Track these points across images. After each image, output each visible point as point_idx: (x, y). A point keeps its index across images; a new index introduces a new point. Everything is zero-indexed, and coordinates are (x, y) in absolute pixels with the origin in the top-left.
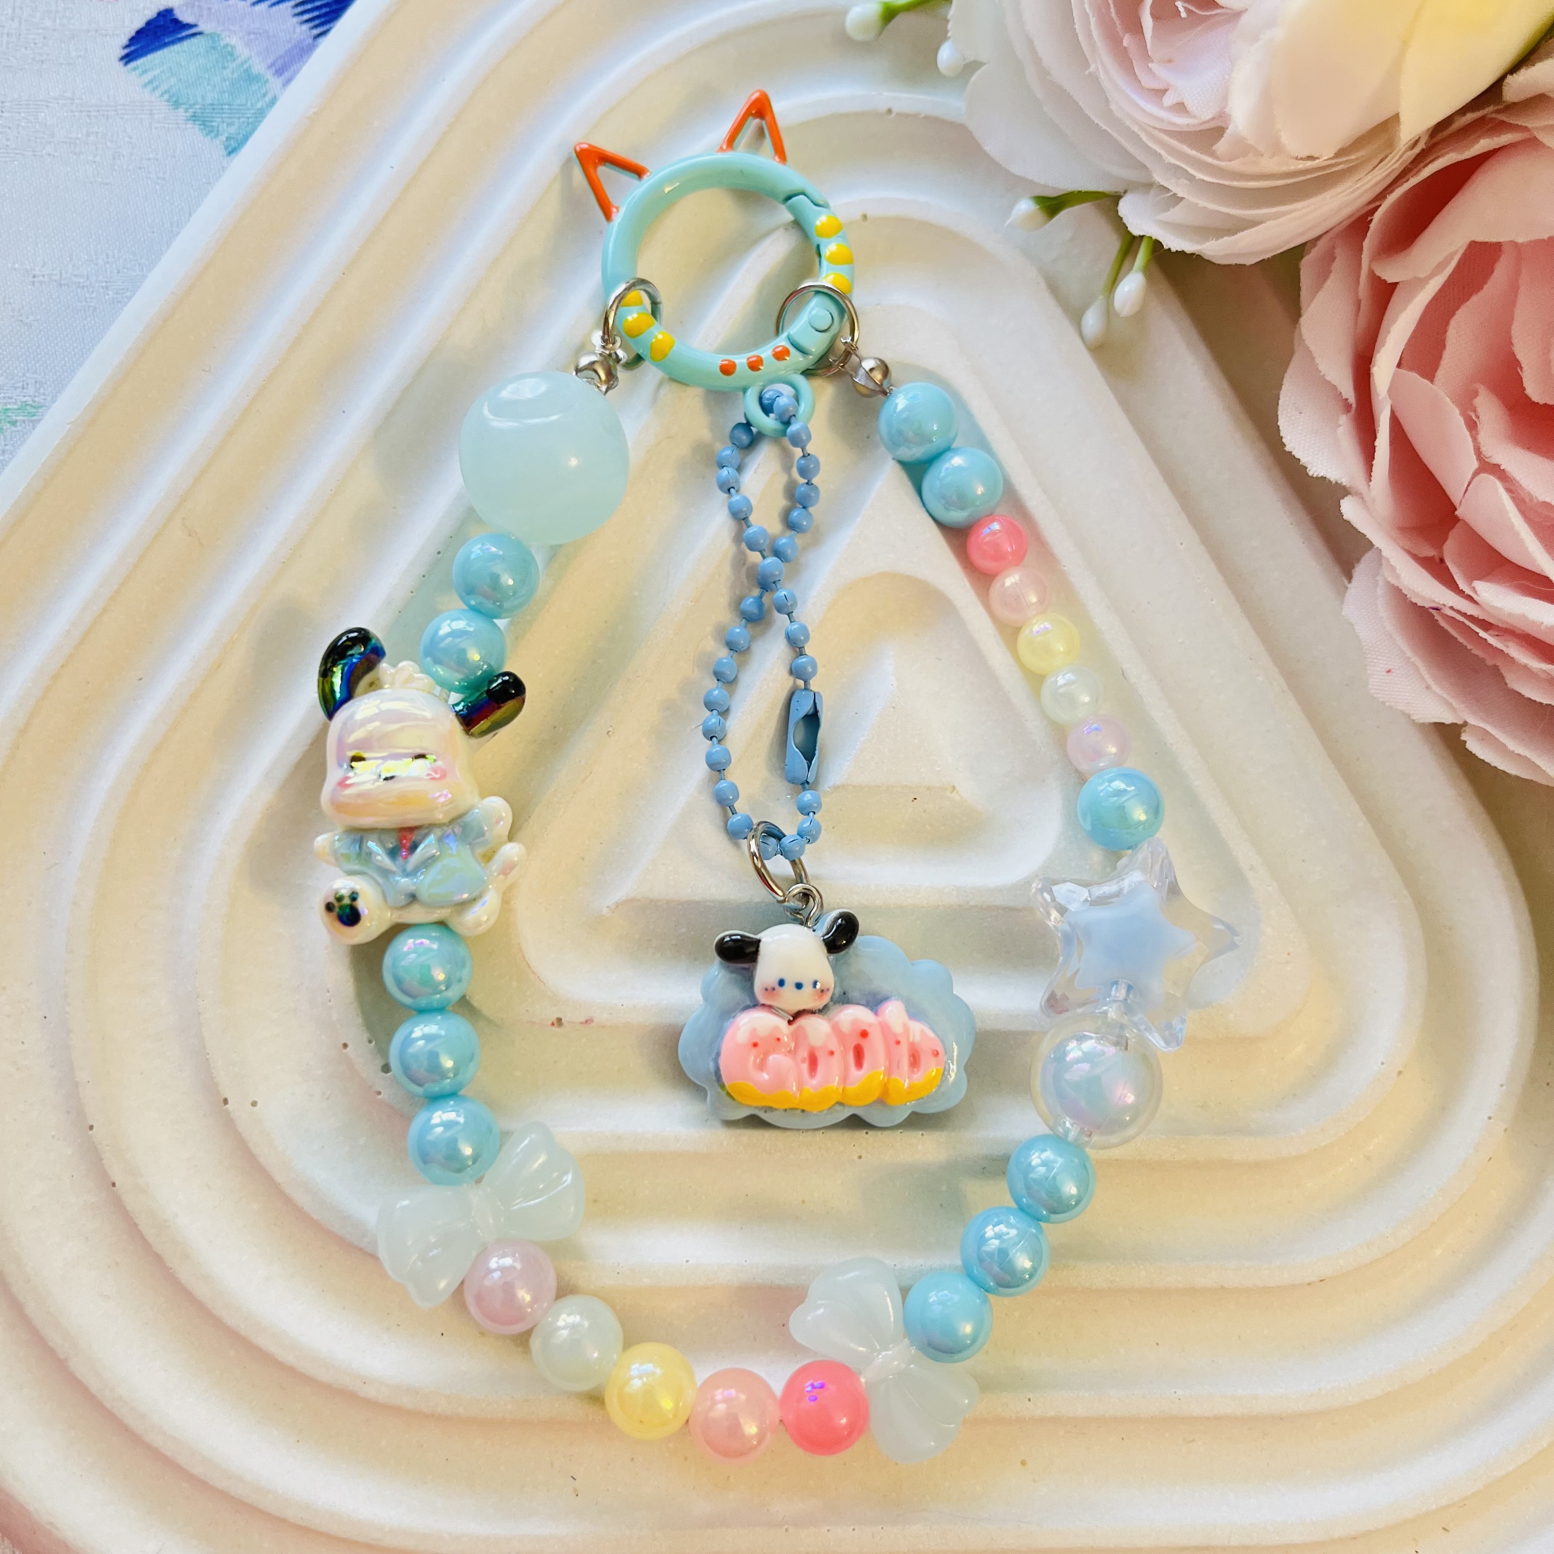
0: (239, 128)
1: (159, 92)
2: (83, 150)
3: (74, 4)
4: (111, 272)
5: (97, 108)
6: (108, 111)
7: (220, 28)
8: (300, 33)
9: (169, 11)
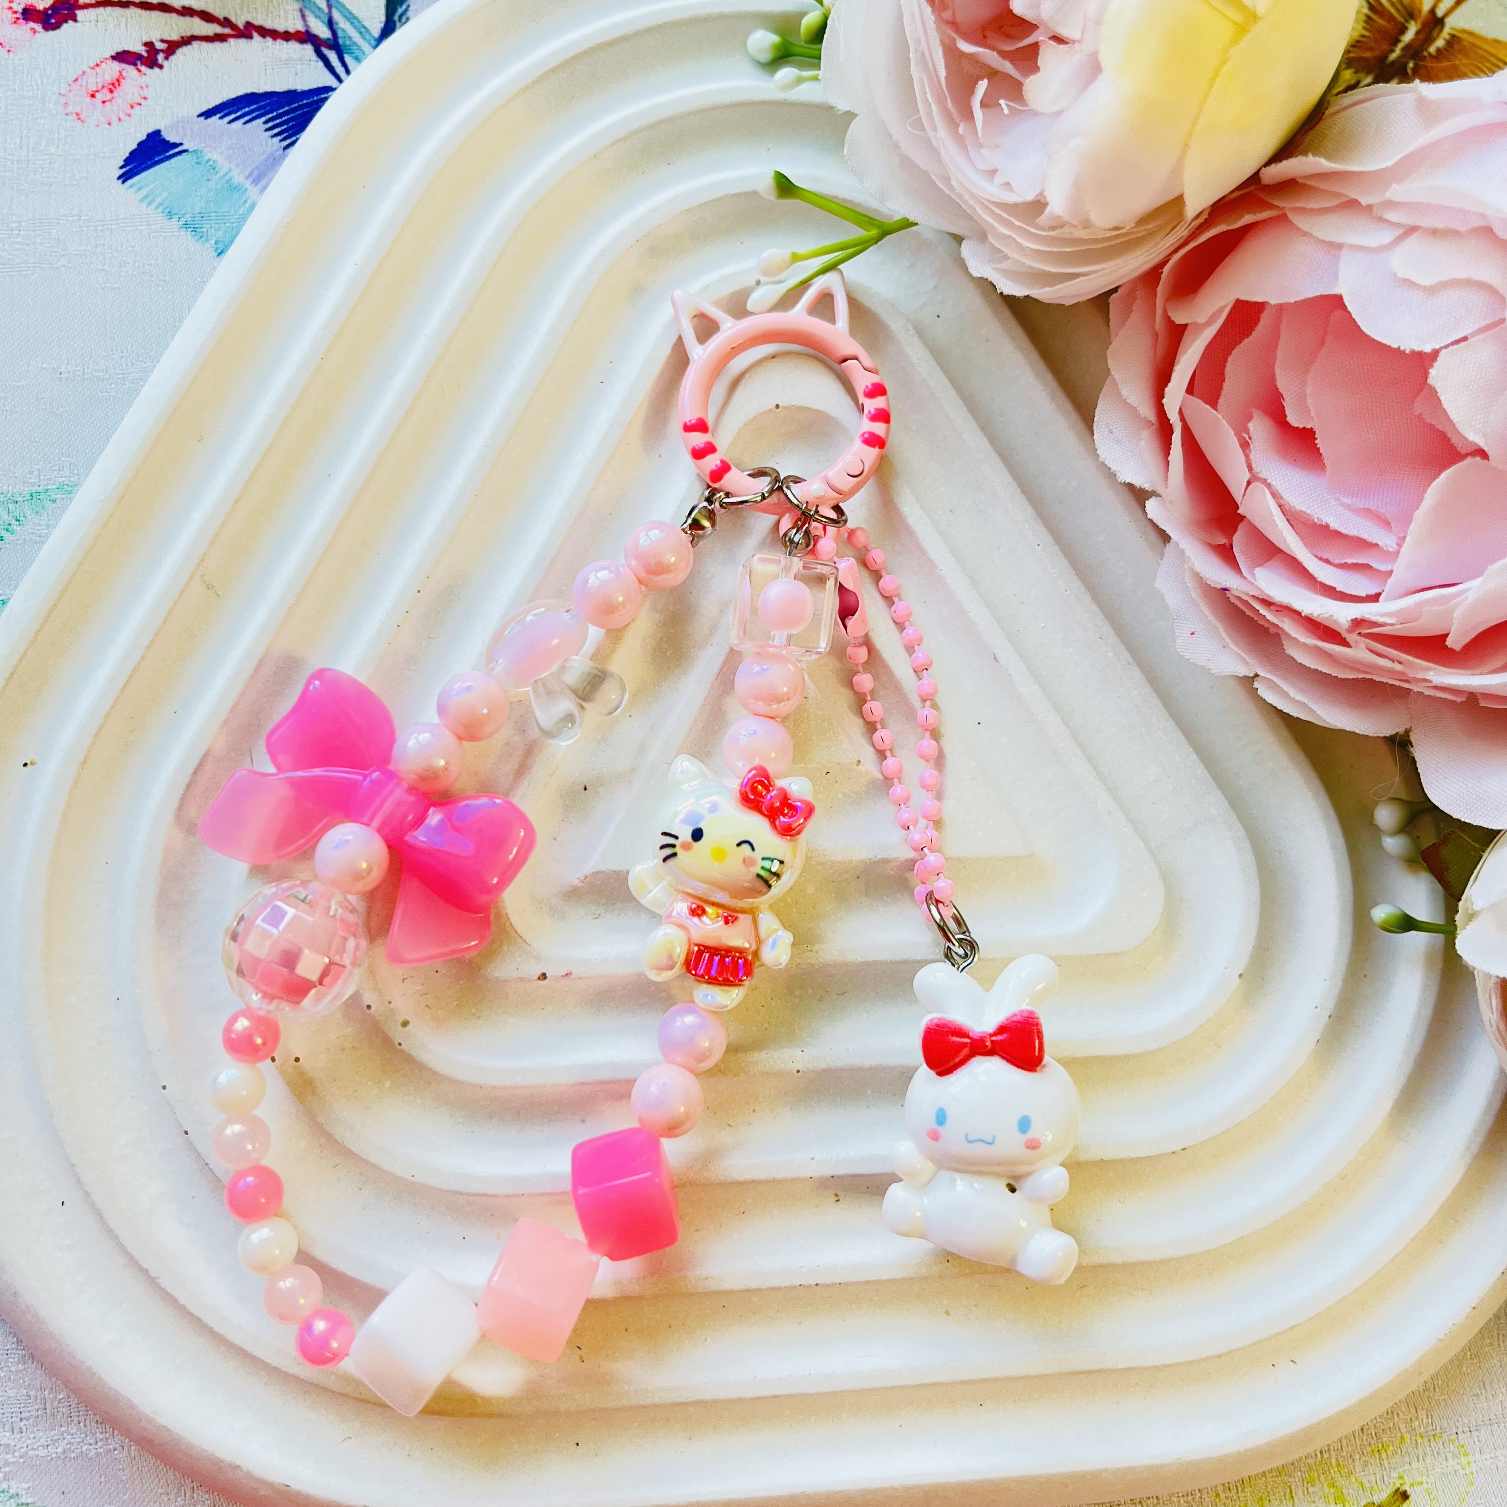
0: (225, 232)
1: (153, 207)
2: (93, 260)
3: (74, 130)
4: (127, 365)
5: (101, 223)
6: (111, 225)
7: (203, 145)
8: (272, 146)
9: (157, 133)
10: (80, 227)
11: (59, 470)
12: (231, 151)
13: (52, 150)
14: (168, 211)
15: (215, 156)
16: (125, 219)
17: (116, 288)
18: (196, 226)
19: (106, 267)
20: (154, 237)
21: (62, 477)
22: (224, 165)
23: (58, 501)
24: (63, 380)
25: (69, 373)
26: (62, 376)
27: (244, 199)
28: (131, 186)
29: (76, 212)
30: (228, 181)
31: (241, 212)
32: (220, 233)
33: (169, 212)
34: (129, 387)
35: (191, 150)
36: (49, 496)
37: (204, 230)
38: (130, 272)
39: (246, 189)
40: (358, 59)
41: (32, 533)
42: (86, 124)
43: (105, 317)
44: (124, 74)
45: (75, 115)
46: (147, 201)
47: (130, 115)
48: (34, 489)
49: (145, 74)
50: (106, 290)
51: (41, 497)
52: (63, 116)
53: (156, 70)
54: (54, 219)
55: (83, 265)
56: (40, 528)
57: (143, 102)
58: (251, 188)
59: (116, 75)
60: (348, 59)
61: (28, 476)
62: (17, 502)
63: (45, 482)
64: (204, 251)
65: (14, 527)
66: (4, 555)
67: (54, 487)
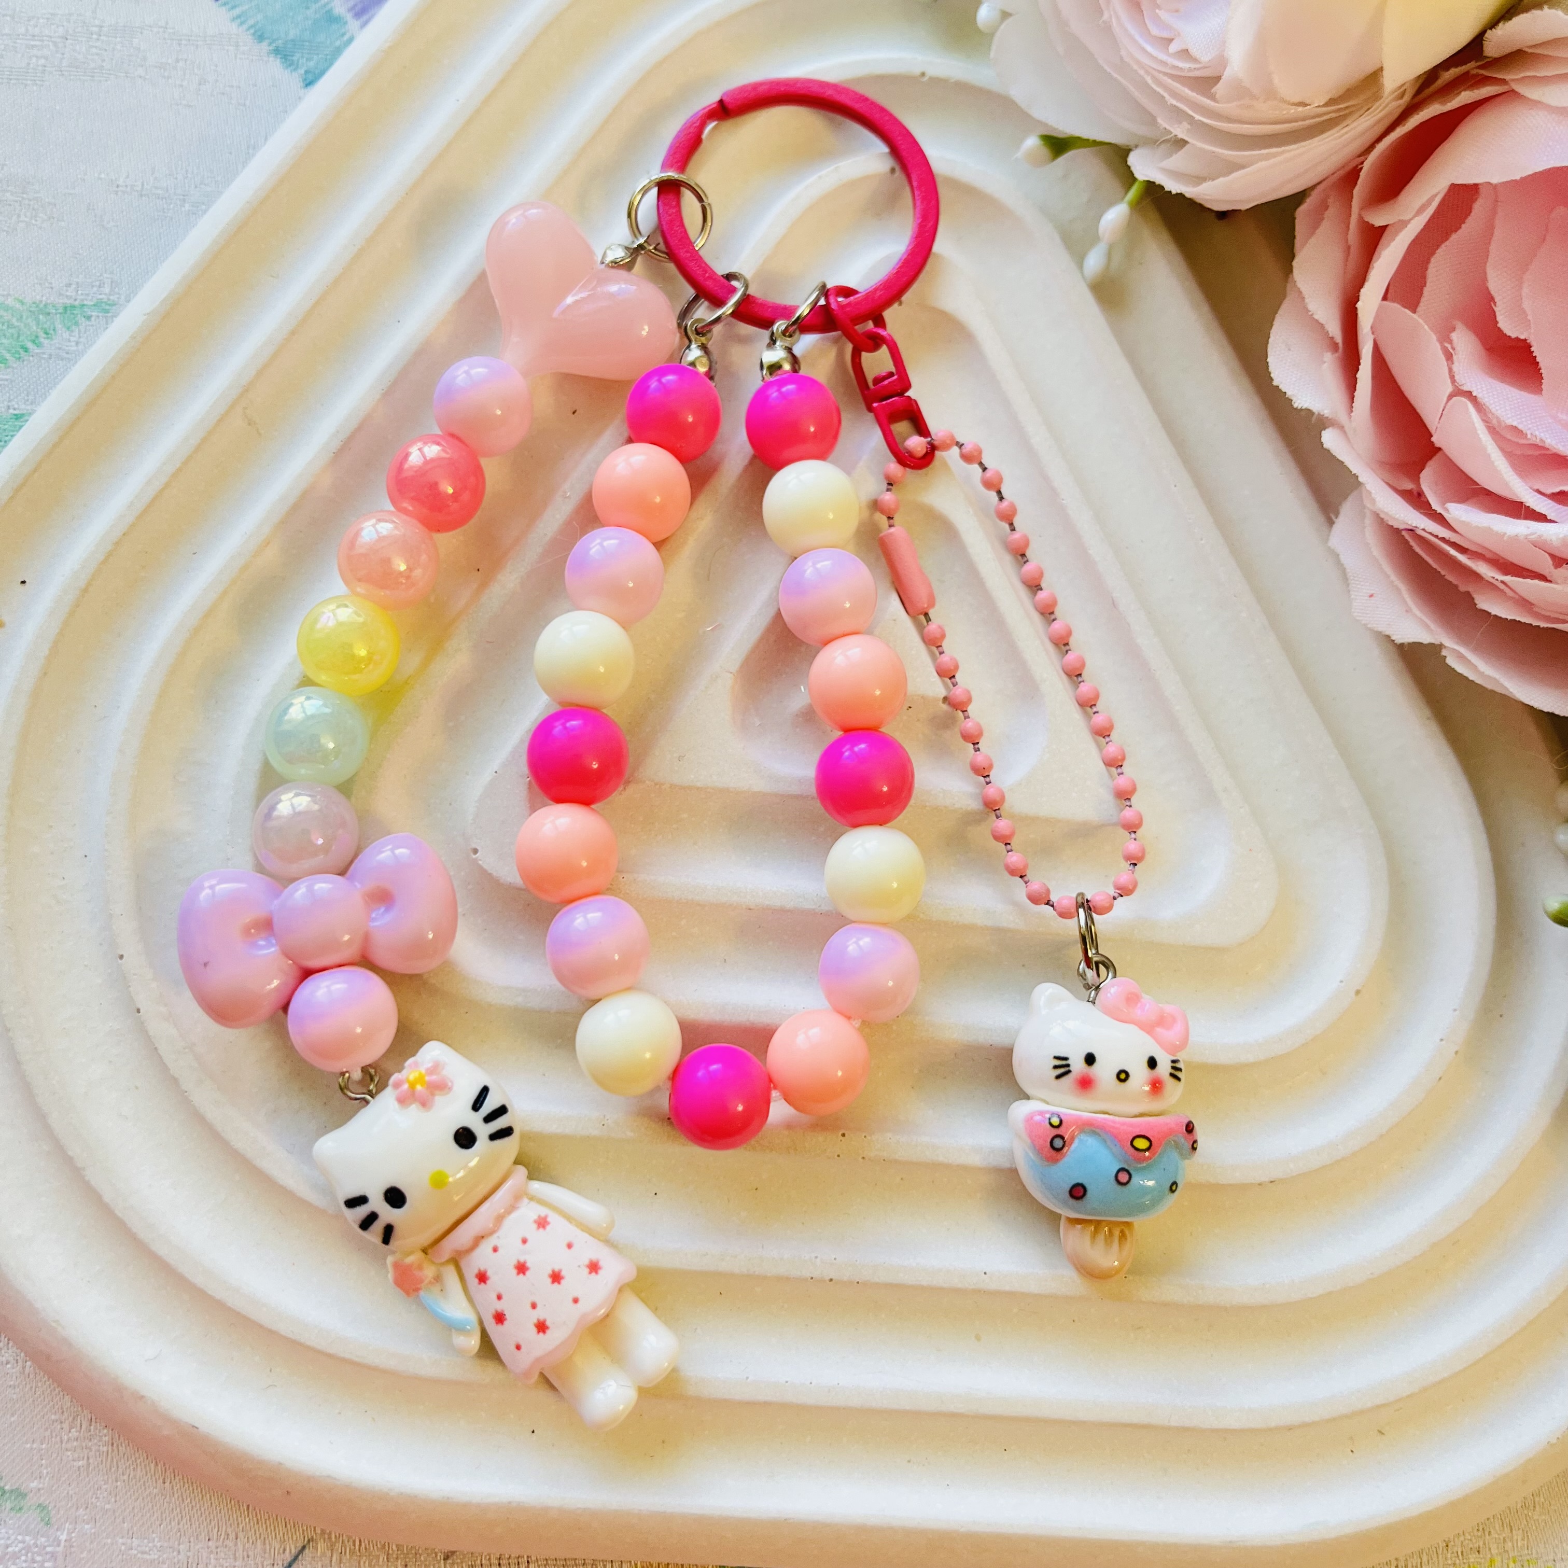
0: (316, 64)
1: (245, 26)
2: (172, 74)
4: (189, 187)
6: (198, 41)
10: (164, 39)
11: (100, 287)
14: (259, 33)
16: (212, 36)
17: (192, 106)
18: (287, 53)
19: (185, 83)
20: (241, 59)
21: (101, 294)
23: (93, 318)
24: (119, 193)
25: (126, 186)
26: (119, 189)
27: (343, 30)
28: (225, 4)
29: (162, 23)
30: (328, 12)
31: (338, 43)
32: (312, 63)
33: (260, 35)
34: (189, 210)
36: (84, 312)
37: (295, 58)
38: (209, 91)
39: (346, 21)
41: (60, 349)
43: (176, 134)
46: (239, 20)
48: (69, 303)
50: (180, 105)
51: (79, 313)
54: (137, 28)
55: (160, 77)
56: (69, 344)
58: (352, 21)
61: (65, 288)
62: (49, 314)
63: (82, 297)
64: (292, 80)
65: (42, 340)
66: (26, 368)
67: (92, 303)
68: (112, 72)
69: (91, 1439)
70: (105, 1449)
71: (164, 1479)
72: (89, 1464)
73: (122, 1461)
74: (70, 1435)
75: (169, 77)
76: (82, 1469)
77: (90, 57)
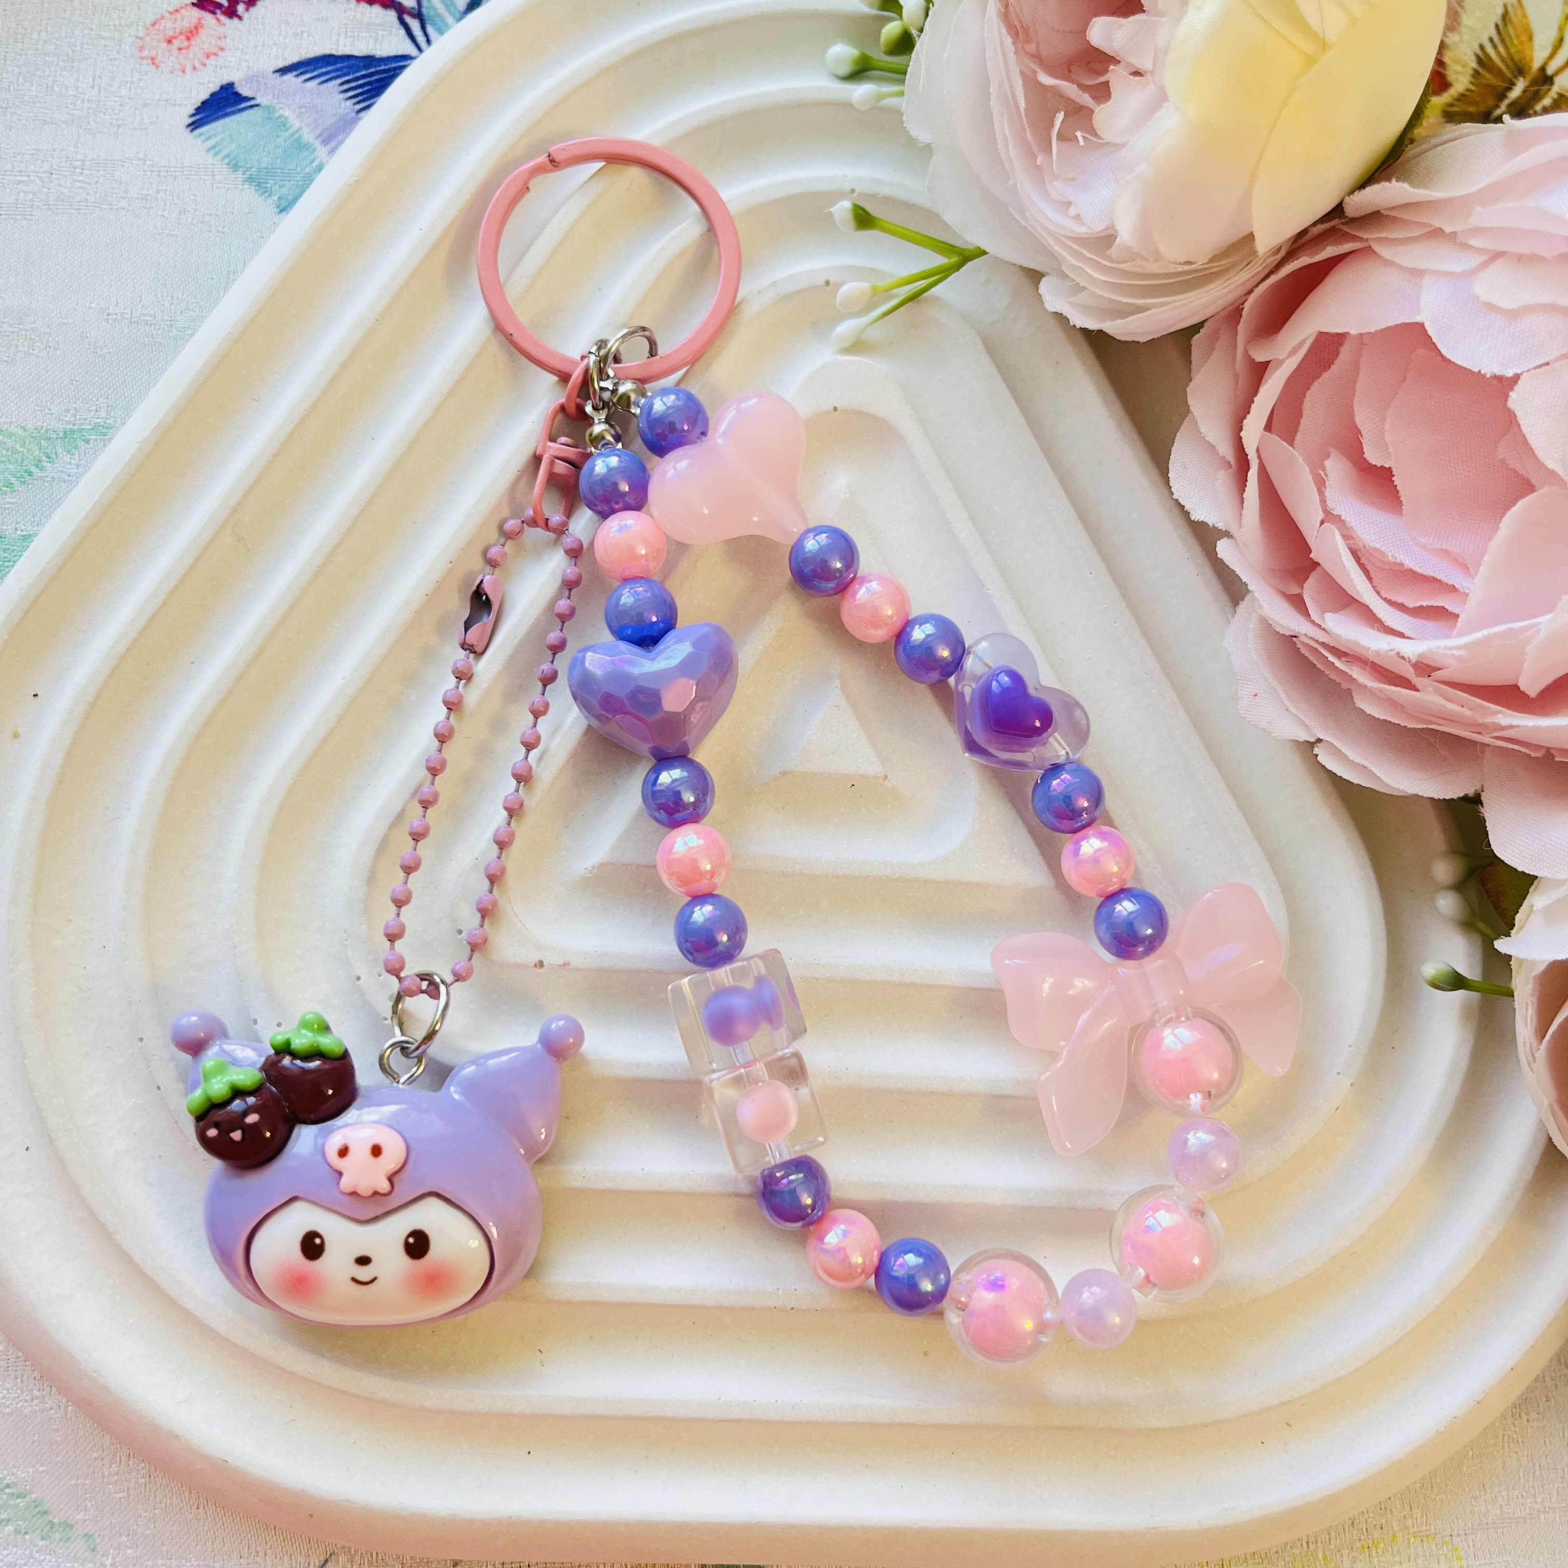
0: (290, 189)
1: (219, 157)
2: (153, 205)
3: (148, 75)
4: (175, 313)
5: (166, 169)
6: (176, 172)
7: (275, 101)
8: (345, 109)
9: (231, 85)
10: (144, 171)
11: (97, 411)
12: (303, 110)
13: (124, 92)
14: (233, 163)
15: (287, 113)
16: (189, 167)
17: (173, 236)
18: (261, 181)
19: (166, 214)
20: (217, 188)
21: (98, 418)
22: (295, 122)
23: (91, 442)
24: (111, 322)
25: (116, 314)
26: (110, 317)
27: (311, 158)
28: (200, 135)
29: (141, 156)
30: (298, 140)
31: (308, 170)
32: (284, 190)
33: (235, 165)
34: (176, 336)
35: (263, 105)
36: (83, 435)
37: (268, 185)
38: (189, 221)
39: (315, 148)
40: (441, 32)
41: (62, 472)
42: (160, 70)
43: (159, 263)
44: (203, 22)
45: (150, 61)
46: (213, 152)
47: (205, 65)
48: (68, 427)
49: (224, 25)
50: (162, 236)
51: (75, 436)
52: (138, 60)
53: (236, 20)
54: (118, 161)
55: (142, 209)
56: (69, 467)
57: (220, 53)
58: (320, 148)
59: (194, 21)
60: (430, 29)
61: (64, 414)
62: (50, 439)
63: (80, 422)
64: (267, 207)
65: (45, 464)
66: (31, 491)
67: (89, 427)
68: (96, 205)
69: (130, 1473)
70: (143, 1480)
71: (198, 1505)
72: (129, 1496)
73: (160, 1490)
74: (111, 1470)
75: (151, 208)
76: (123, 1500)
77: (76, 191)
